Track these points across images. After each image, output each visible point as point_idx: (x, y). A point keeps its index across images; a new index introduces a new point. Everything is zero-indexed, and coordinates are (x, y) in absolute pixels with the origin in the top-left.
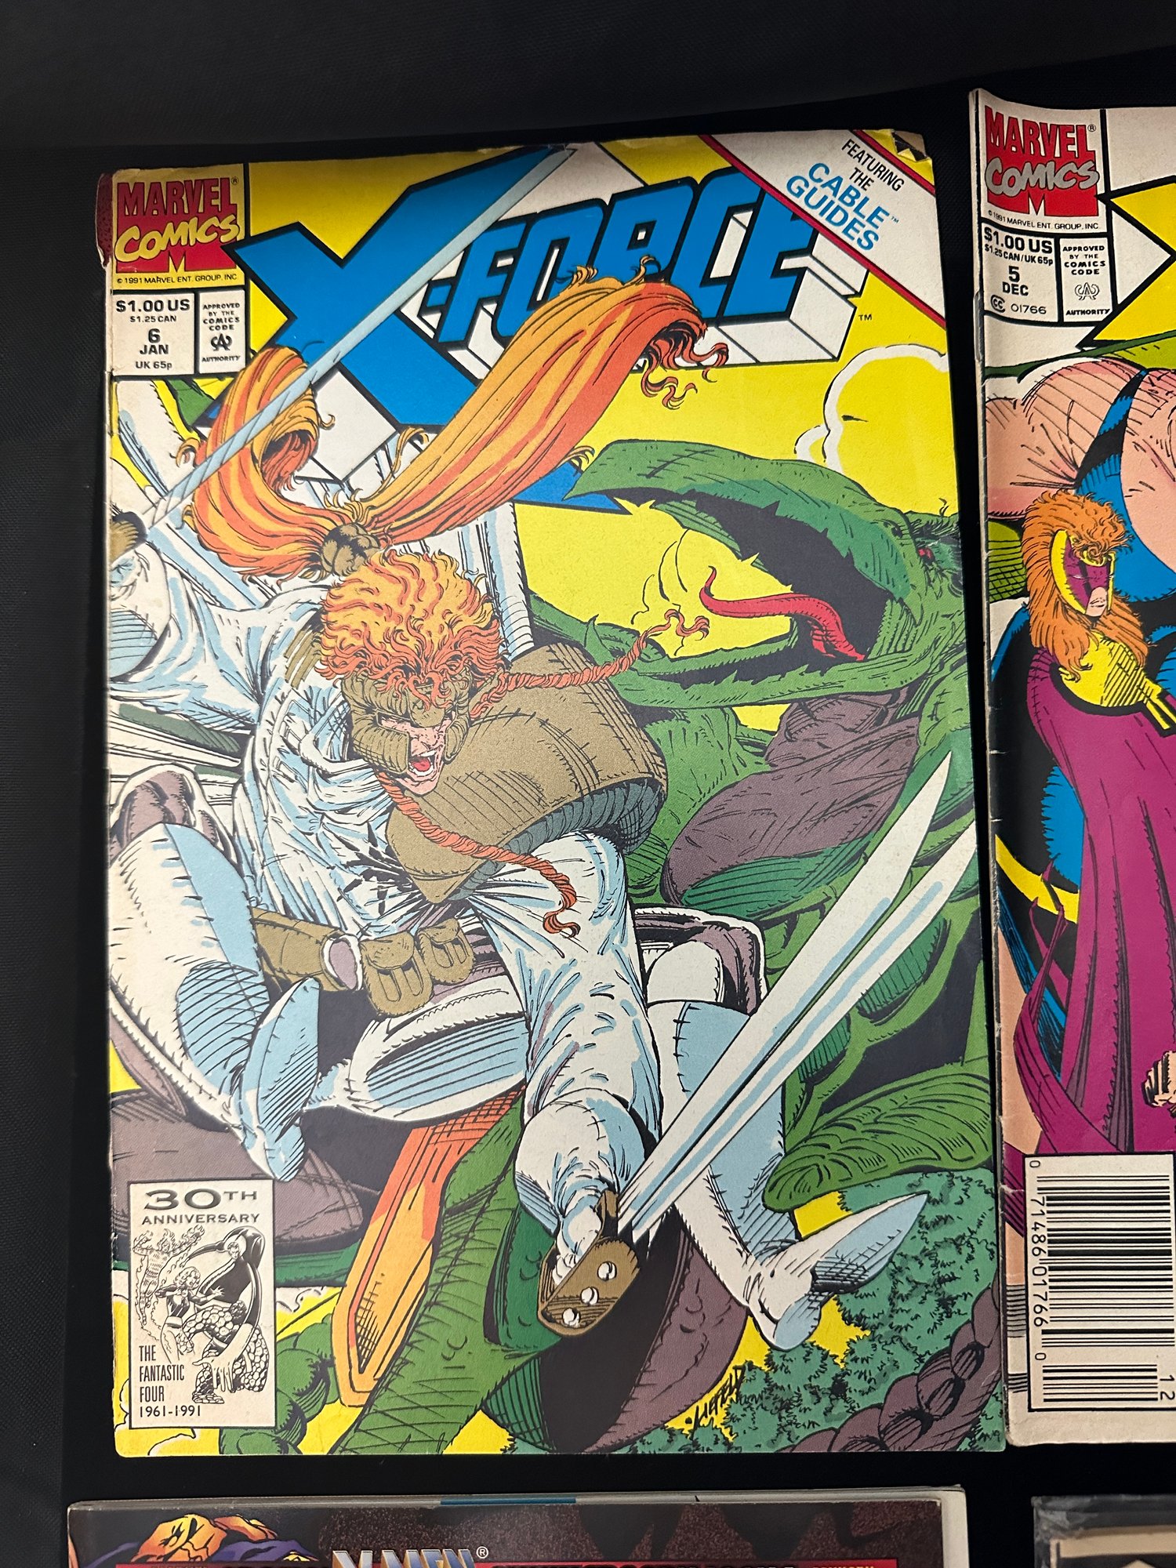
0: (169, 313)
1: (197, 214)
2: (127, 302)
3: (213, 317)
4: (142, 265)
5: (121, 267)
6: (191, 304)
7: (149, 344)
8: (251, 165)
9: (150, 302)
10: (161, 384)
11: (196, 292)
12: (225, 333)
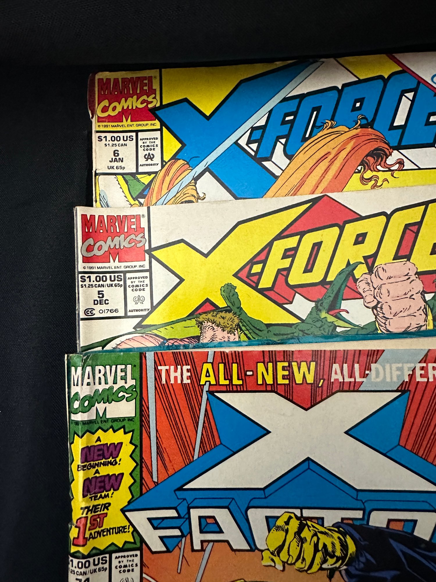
0: (124, 142)
1: (137, 94)
2: (103, 137)
3: (145, 144)
4: (110, 119)
5: (100, 120)
6: (134, 138)
7: (114, 158)
8: (163, 70)
9: (114, 137)
10: (120, 177)
11: (137, 132)
12: (151, 152)
